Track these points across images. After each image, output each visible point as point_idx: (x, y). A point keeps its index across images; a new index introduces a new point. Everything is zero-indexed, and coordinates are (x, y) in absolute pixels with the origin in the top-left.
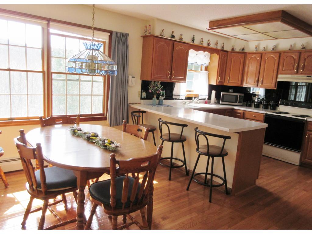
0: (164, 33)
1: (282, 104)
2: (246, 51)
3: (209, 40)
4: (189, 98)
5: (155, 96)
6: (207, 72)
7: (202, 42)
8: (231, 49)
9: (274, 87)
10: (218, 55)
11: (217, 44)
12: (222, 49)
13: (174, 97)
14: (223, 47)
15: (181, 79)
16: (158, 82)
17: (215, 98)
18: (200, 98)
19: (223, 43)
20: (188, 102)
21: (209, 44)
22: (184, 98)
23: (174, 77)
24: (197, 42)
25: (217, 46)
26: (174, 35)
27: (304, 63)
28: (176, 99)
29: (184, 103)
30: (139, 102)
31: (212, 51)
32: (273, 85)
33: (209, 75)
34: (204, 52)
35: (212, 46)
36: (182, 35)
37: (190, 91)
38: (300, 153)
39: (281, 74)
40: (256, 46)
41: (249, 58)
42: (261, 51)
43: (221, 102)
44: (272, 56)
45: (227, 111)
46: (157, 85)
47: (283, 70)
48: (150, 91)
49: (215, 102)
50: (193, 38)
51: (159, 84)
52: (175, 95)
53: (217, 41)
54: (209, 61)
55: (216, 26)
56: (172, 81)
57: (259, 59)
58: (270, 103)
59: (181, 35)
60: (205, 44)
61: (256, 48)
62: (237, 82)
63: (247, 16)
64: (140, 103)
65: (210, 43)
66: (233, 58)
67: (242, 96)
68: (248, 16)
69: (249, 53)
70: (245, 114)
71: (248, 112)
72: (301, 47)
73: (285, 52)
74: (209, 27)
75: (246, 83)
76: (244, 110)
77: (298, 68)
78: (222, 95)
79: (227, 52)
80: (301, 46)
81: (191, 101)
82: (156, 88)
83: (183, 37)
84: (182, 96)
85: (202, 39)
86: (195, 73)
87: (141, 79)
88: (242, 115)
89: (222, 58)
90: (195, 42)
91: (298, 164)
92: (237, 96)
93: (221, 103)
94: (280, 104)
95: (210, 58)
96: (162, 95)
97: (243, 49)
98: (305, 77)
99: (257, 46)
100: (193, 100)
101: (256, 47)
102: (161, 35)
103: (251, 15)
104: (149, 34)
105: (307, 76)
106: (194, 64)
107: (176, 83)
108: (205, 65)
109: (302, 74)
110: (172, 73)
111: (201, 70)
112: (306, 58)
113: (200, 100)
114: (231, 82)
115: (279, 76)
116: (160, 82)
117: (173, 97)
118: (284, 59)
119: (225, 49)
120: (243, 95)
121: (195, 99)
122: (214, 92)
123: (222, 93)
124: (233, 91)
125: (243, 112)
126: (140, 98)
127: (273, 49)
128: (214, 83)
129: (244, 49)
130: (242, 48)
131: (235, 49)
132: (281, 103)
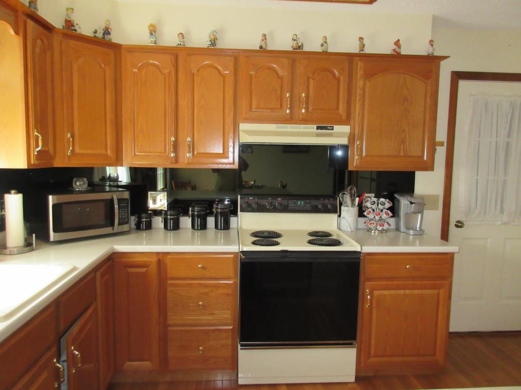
1: (248, 208)
2: (115, 38)
8: (63, 22)
10: (18, 34)
27: (308, 89)
38: (356, 346)
40: (152, 26)
41: (133, 66)
43: (53, 236)
47: (251, 110)
57: (169, 73)
61: (153, 32)
62: (103, 152)
66: (77, 59)
67: (127, 200)
69: (131, 50)
71: (174, 256)
72: (294, 44)
76: (158, 253)
78: (54, 206)
79: (49, 28)
80: (293, 39)
88: (153, 269)
89: (38, 50)
92: (112, 200)
93: (52, 239)
94: (243, 210)
97: (107, 32)
98: (312, 128)
99: (155, 27)
105: (318, 128)
109: (304, 120)
112: (310, 74)
114: (82, 151)
118: (252, 76)
122: (14, 201)
123: (51, 200)
125: (154, 259)
127: (213, 43)
129: (109, 33)
131: (76, 27)
132: (243, 206)
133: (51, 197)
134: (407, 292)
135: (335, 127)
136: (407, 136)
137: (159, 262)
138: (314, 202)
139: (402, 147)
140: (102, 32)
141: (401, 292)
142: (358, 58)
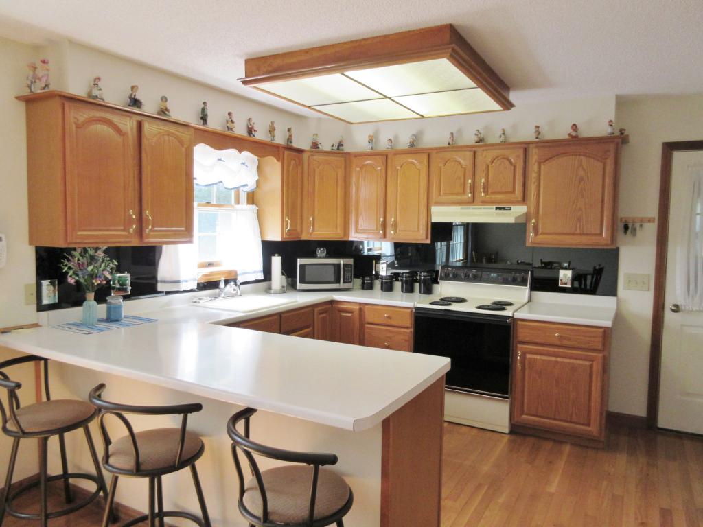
0: (100, 89)
1: (446, 278)
3: (249, 120)
4: (209, 285)
5: (91, 296)
6: (254, 207)
7: (230, 125)
8: (311, 144)
9: (424, 237)
10: (278, 160)
11: (272, 130)
12: (288, 145)
13: (160, 287)
14: (289, 139)
15: (177, 234)
16: (97, 249)
17: (283, 274)
18: (240, 279)
19: (289, 130)
20: (206, 296)
21: (250, 131)
22: (195, 286)
23: (152, 230)
24: (215, 123)
25: (274, 136)
26: (137, 97)
27: (487, 175)
28: (167, 293)
29: (195, 302)
30: (35, 322)
31: (262, 149)
32: (421, 231)
33: (259, 215)
34: (240, 151)
35: (261, 135)
36: (166, 100)
37: (210, 264)
38: (509, 400)
39: (437, 204)
40: (370, 136)
41: (357, 167)
42: (385, 149)
43: (299, 286)
44: (410, 160)
45: (319, 309)
46: (92, 258)
47: (440, 195)
48: (71, 280)
49: (283, 287)
50: (203, 110)
51: (101, 254)
52: (164, 282)
53: (272, 123)
54: (257, 178)
55: (266, 73)
56: (146, 240)
57: (380, 170)
58: (418, 277)
59: (162, 99)
60: (240, 130)
61: (370, 141)
62: (334, 229)
63: (352, 42)
64: (36, 325)
65: (255, 128)
66: (318, 167)
67: (351, 265)
68: (357, 41)
69: (357, 155)
70: (364, 312)
71: (370, 307)
72: (476, 139)
73: (440, 150)
74: (246, 77)
75: (356, 232)
76: (360, 304)
77: (473, 189)
78: (300, 265)
79: (300, 151)
80: (476, 135)
81: (217, 291)
82: (90, 268)
83: (169, 105)
84: (186, 281)
85: (230, 114)
86: (221, 212)
87: (31, 244)
88: (356, 314)
89: (291, 167)
90: (208, 122)
91: (507, 430)
92: (338, 265)
93: (298, 288)
94: (442, 279)
95: (259, 168)
96: (118, 286)
97: (340, 145)
98: (492, 209)
99: (373, 137)
100: (222, 290)
101: (372, 140)
102: (90, 95)
103: (364, 40)
104: (44, 88)
105: (497, 208)
106: (215, 186)
107: (164, 247)
108: (248, 189)
109: (484, 202)
110: (144, 216)
111: (238, 202)
112: (489, 163)
113: (242, 287)
115: (434, 209)
116: (104, 248)
117: (159, 289)
118: (441, 168)
119: (295, 145)
120: (350, 261)
121: (228, 286)
122: (277, 261)
124: (327, 253)
125: (357, 307)
126: (34, 307)
127: (412, 144)
128: (275, 236)
129: (342, 145)
130: (338, 141)
131: (319, 146)
132: (443, 275)
133: (298, 260)
134: (559, 359)
135: (512, 207)
136: (584, 215)
137: (360, 310)
138: (506, 275)
139: (578, 226)
140: (337, 145)
141: (553, 359)
142: (534, 145)
